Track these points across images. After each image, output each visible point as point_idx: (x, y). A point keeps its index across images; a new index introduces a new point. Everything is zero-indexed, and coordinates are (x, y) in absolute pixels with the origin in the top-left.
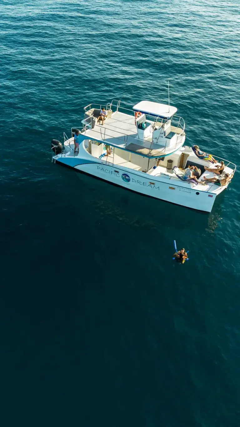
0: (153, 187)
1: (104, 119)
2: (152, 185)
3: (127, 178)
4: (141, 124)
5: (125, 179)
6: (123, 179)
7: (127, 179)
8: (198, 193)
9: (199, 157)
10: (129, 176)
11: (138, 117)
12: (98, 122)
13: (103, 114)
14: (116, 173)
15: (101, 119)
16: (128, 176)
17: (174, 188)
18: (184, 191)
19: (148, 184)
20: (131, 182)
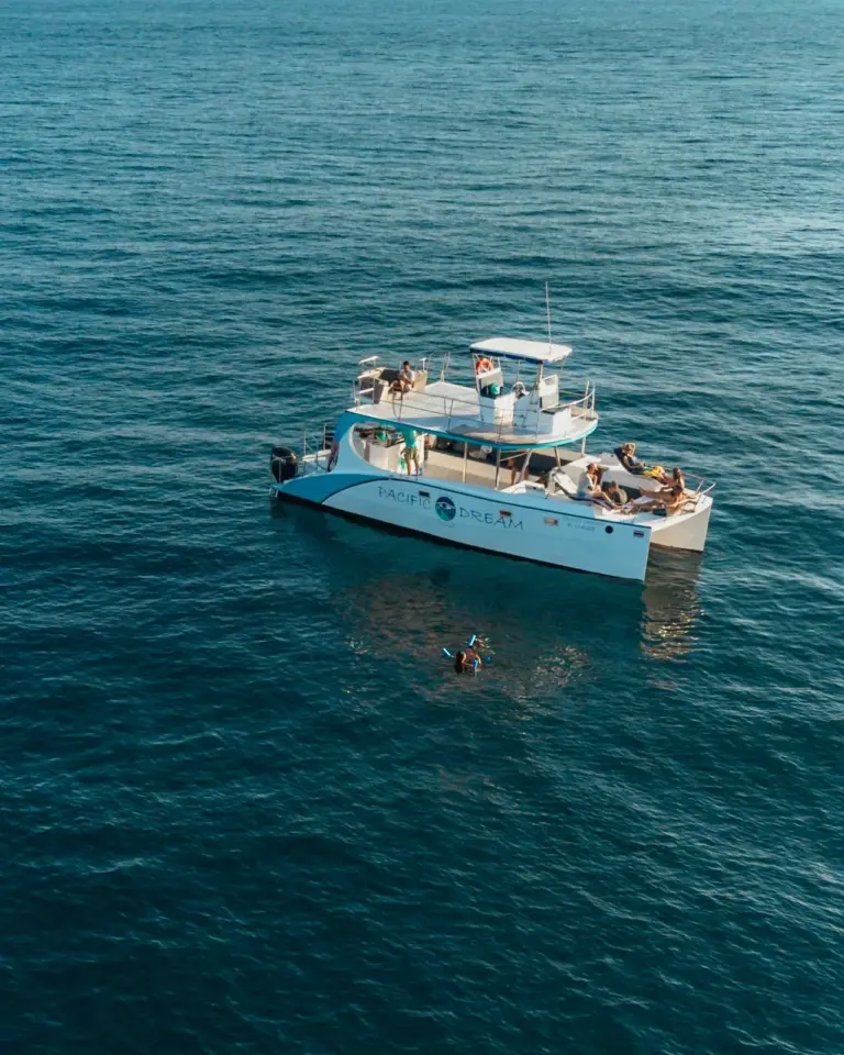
0: (507, 525)
1: (406, 391)
2: (507, 519)
3: (448, 507)
4: (490, 387)
5: (442, 513)
6: (439, 512)
7: (446, 511)
8: (609, 530)
9: (630, 470)
10: (453, 500)
11: (484, 371)
12: (390, 391)
13: (405, 377)
14: (423, 498)
15: (397, 388)
16: (452, 504)
17: (556, 522)
18: (577, 527)
19: (498, 516)
20: (457, 518)
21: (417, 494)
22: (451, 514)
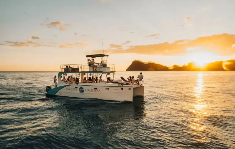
2: (96, 90)
3: (82, 90)
6: (80, 91)
8: (122, 89)
10: (83, 88)
17: (108, 89)
18: (114, 89)
19: (94, 90)
20: (84, 92)
21: (75, 88)
22: (83, 91)
